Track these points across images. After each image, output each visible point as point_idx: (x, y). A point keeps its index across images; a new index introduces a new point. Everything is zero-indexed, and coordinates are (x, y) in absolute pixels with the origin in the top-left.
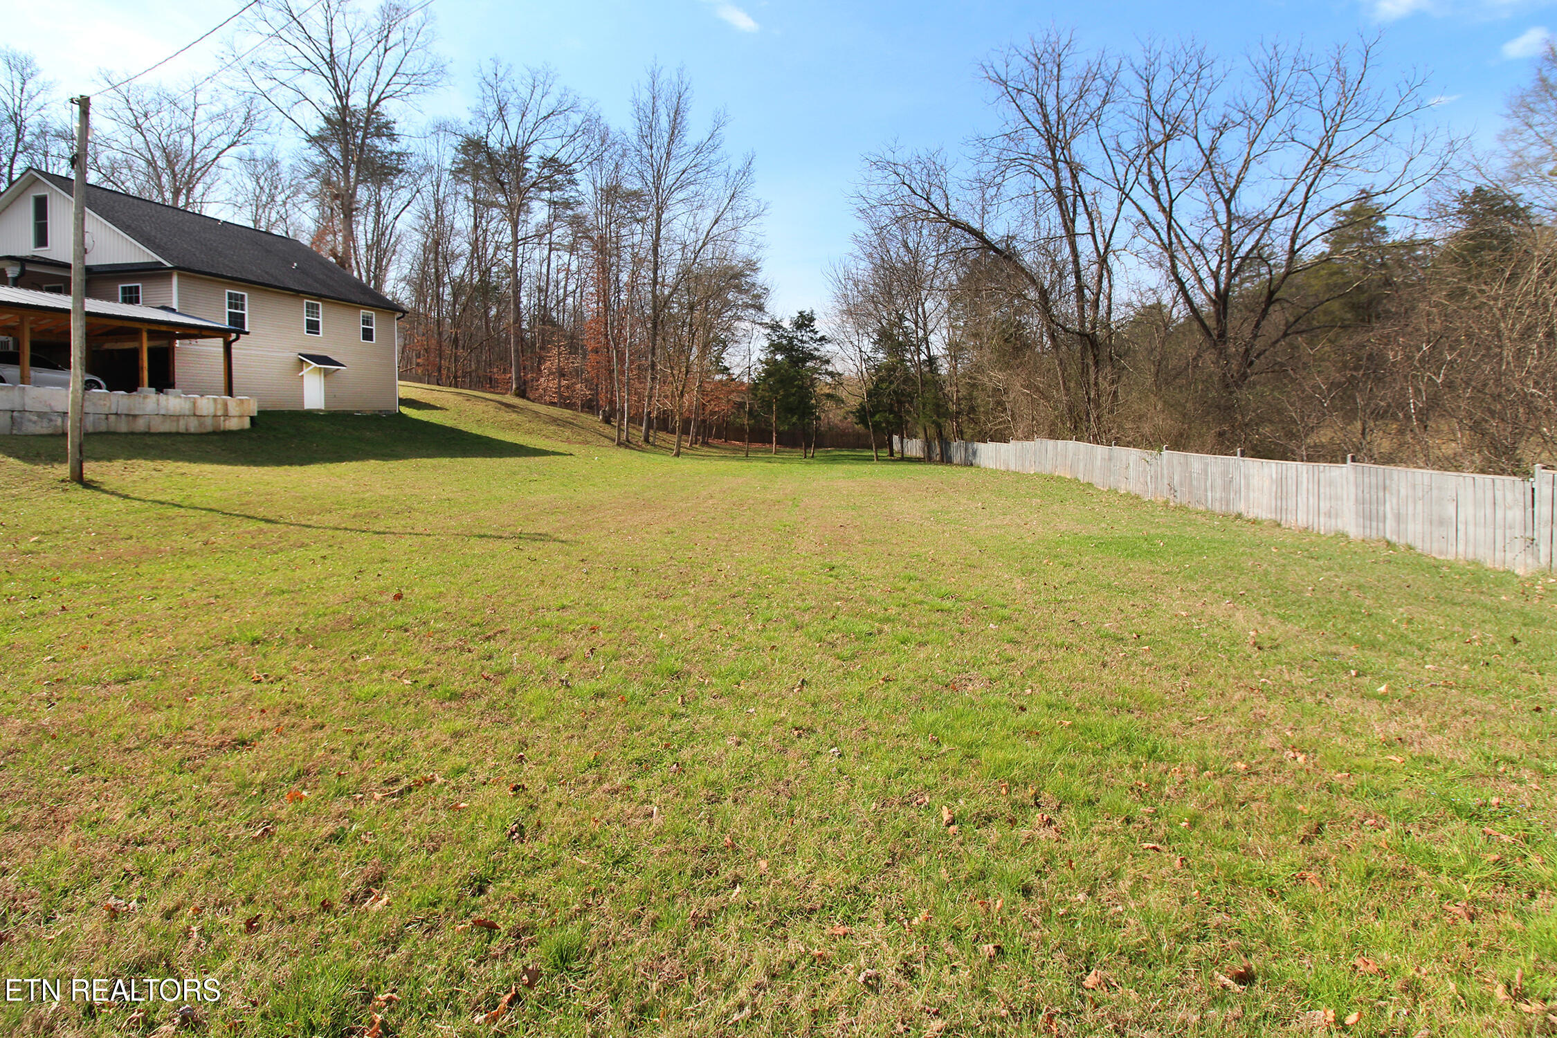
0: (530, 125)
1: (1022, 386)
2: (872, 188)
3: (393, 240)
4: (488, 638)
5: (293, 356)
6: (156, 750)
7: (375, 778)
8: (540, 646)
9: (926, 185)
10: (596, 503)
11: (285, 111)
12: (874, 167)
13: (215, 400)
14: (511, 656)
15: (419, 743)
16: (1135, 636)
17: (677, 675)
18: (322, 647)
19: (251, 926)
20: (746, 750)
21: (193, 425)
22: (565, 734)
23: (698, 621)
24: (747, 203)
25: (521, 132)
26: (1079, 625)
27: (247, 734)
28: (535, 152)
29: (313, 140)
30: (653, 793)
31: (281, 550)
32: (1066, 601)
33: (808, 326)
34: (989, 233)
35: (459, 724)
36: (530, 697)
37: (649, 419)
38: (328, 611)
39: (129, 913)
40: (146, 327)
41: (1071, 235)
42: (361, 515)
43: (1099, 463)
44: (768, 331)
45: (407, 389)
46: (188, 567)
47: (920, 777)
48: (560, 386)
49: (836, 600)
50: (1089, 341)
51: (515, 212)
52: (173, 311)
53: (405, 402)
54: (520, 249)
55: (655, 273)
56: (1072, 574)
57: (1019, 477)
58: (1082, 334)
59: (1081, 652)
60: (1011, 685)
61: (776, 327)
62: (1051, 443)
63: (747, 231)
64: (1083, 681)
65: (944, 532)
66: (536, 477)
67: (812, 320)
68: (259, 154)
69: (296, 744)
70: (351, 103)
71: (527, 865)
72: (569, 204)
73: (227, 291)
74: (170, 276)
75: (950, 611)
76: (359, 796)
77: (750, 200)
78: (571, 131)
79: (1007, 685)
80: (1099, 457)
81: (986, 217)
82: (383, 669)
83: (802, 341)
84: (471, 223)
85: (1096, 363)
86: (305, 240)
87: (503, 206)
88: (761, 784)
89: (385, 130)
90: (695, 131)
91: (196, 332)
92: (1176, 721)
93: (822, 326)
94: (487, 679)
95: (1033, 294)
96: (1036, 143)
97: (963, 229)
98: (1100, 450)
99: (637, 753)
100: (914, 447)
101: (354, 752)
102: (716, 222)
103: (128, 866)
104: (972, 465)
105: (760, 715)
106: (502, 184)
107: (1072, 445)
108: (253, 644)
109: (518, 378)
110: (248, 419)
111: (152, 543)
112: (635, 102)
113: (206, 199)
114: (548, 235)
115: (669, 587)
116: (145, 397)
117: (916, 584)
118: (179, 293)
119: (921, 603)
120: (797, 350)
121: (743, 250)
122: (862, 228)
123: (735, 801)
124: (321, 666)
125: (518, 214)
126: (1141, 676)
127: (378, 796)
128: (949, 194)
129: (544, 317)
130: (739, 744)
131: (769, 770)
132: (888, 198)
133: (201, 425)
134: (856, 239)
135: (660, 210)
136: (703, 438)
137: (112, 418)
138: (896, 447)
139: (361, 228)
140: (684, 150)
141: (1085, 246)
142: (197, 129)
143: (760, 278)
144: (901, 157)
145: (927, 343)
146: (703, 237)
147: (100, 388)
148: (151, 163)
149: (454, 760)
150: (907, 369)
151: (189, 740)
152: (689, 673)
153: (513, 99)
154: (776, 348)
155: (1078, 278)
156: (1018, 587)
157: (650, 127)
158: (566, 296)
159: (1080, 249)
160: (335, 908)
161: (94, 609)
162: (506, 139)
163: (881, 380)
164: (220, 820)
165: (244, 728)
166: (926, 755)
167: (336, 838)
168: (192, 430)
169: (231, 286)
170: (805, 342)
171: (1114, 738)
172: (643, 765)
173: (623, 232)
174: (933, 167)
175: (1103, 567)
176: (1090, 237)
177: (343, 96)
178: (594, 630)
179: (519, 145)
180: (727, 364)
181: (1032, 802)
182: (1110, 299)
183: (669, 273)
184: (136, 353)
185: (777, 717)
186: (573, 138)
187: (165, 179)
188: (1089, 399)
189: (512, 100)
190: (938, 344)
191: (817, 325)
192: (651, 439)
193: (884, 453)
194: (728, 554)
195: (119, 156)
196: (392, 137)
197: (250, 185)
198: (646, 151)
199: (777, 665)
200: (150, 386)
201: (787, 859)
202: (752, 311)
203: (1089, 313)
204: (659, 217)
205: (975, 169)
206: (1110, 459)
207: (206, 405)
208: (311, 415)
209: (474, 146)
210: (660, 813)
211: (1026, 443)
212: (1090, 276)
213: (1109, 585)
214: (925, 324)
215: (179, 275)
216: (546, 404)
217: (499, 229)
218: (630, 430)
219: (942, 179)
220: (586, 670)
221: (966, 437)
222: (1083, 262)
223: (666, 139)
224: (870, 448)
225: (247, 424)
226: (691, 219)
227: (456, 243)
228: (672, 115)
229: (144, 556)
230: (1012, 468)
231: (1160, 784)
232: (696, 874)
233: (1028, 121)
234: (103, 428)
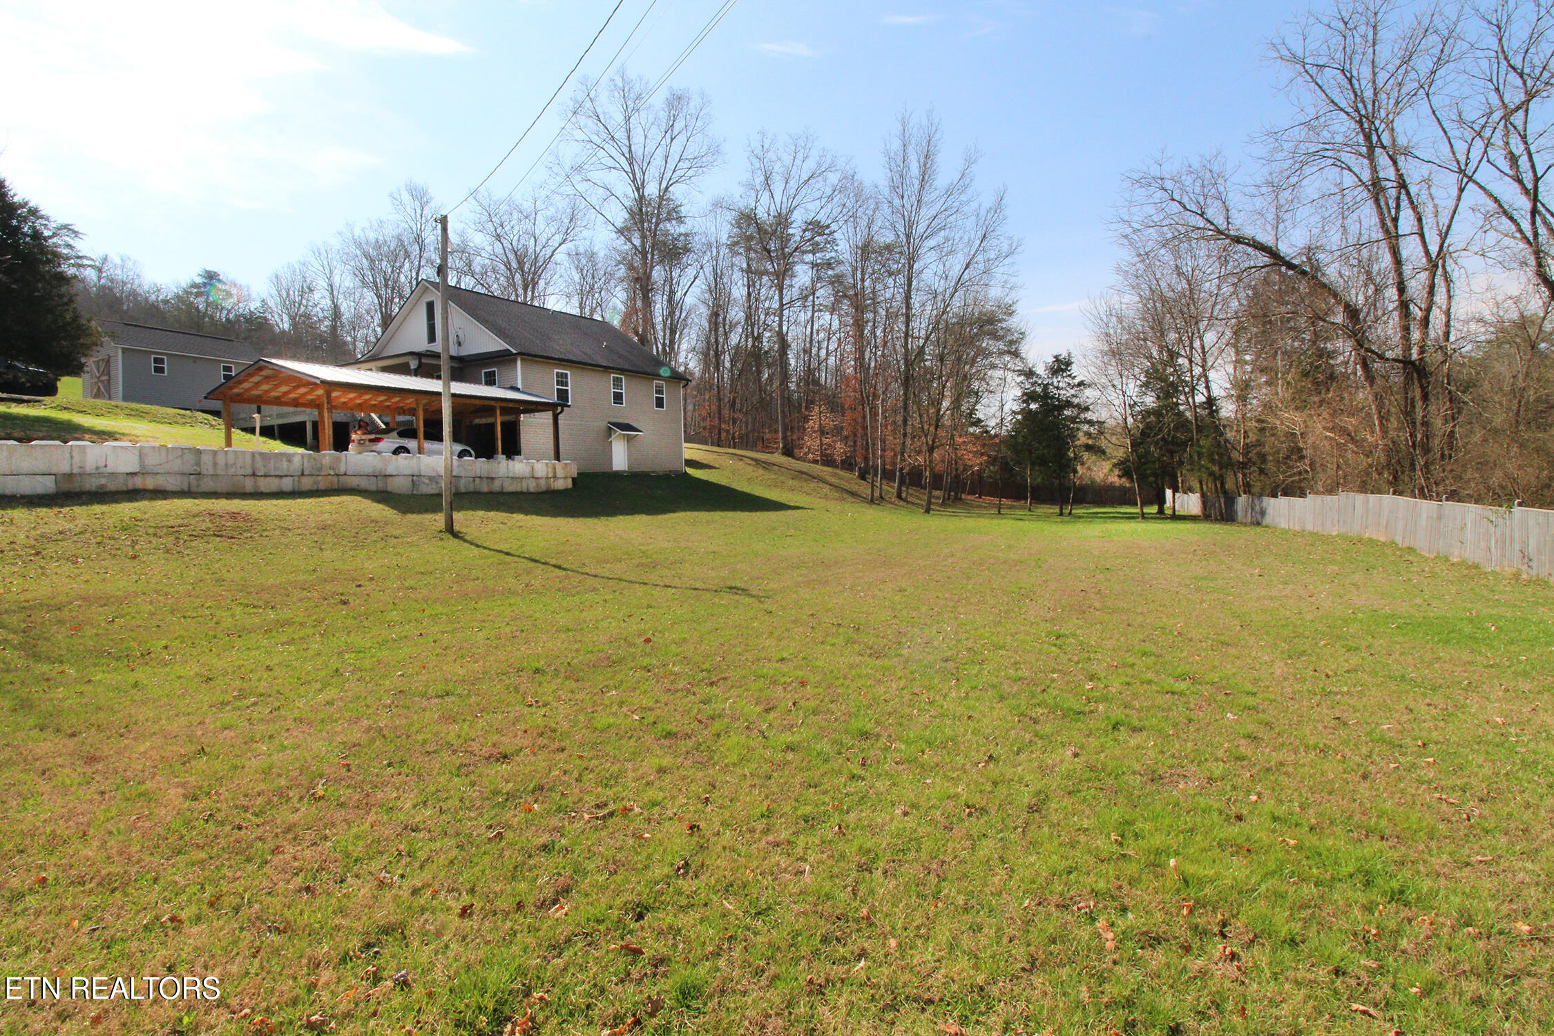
0: (793, 191)
1: (1324, 428)
2: (1133, 210)
3: (684, 315)
4: (712, 684)
5: (602, 424)
6: (445, 755)
7: (590, 800)
8: (752, 696)
9: (1201, 199)
10: (841, 559)
11: (597, 208)
12: (1136, 186)
13: (547, 464)
14: (725, 701)
15: (631, 774)
16: (1420, 743)
17: (865, 736)
18: (583, 680)
19: (465, 912)
20: (910, 822)
21: (532, 486)
22: (749, 782)
23: (902, 683)
24: (998, 243)
25: (785, 200)
26: (1345, 724)
27: (509, 750)
28: (799, 218)
29: (621, 231)
30: (809, 852)
31: (578, 593)
32: (1336, 694)
33: (1063, 371)
34: (1284, 249)
35: (666, 761)
36: (729, 743)
37: (902, 475)
38: (596, 649)
39: (391, 885)
40: (498, 405)
41: (1393, 239)
42: (643, 565)
43: (1423, 523)
44: (1022, 378)
45: (691, 451)
46: (510, 605)
47: (1089, 880)
48: (821, 444)
49: (1053, 672)
50: (1415, 371)
51: (782, 276)
52: (517, 390)
53: (691, 463)
54: (786, 312)
55: (907, 326)
56: (1354, 660)
57: (1319, 538)
58: (1406, 362)
59: (1339, 757)
60: (1234, 788)
61: (1030, 374)
62: (1360, 498)
63: (999, 272)
64: (1330, 793)
65: (1202, 601)
66: (792, 532)
67: (1068, 364)
68: (582, 250)
69: (541, 762)
70: (646, 194)
71: (683, 901)
72: (830, 264)
73: (556, 371)
74: (515, 360)
75: (1181, 694)
76: (573, 814)
77: (1002, 238)
78: (829, 191)
79: (1229, 788)
80: (1424, 516)
81: (1281, 227)
82: (621, 704)
83: (1058, 388)
84: (745, 292)
85: (1425, 397)
86: (616, 322)
87: (771, 273)
88: (916, 860)
89: (675, 215)
90: (945, 173)
91: (533, 407)
92: (1445, 857)
93: (1079, 371)
94: (700, 721)
95: (1339, 318)
96: (1343, 128)
97: (1248, 244)
98: (1426, 507)
99: (807, 810)
100: (1191, 503)
101: (580, 775)
102: (967, 266)
103: (402, 847)
104: (1258, 524)
105: (937, 786)
106: (769, 252)
107: (1388, 500)
108: (535, 673)
109: (785, 438)
110: (570, 481)
111: (490, 584)
112: (887, 153)
113: (548, 292)
114: (811, 297)
115: (885, 646)
116: (499, 463)
117: (1150, 661)
118: (522, 374)
119: (1150, 682)
120: (1053, 397)
121: (995, 292)
122: (1126, 255)
123: (885, 872)
124: (577, 697)
125: (784, 279)
126: (1413, 795)
127: (587, 816)
128: (1230, 204)
129: (810, 377)
130: (906, 814)
131: (927, 845)
132: (1155, 218)
133: (538, 485)
134: (1119, 269)
135: (912, 259)
136: (956, 494)
137: (477, 480)
138: (1169, 503)
139: (658, 306)
140: (933, 196)
141: (1411, 249)
142: (537, 232)
143: (1013, 322)
144: (1168, 170)
145: (1207, 382)
146: (952, 284)
147: (471, 456)
148: (508, 265)
149: (651, 794)
150: (1180, 414)
151: (469, 749)
152: (878, 736)
153: (777, 167)
154: (1029, 397)
155: (1401, 289)
156: (1278, 672)
157: (901, 176)
158: (828, 354)
159: (1404, 254)
160: (527, 909)
161: (439, 636)
162: (772, 208)
163: (1149, 426)
164: (470, 819)
165: (508, 743)
166: (1104, 855)
167: (545, 848)
168: (532, 490)
169: (559, 366)
170: (1062, 389)
171: (1351, 869)
172: (810, 822)
173: (879, 287)
174: (1208, 175)
175: (1401, 654)
176: (1417, 238)
177: (639, 188)
178: (803, 684)
179: (784, 212)
180: (982, 417)
181: (1216, 929)
182: (1448, 313)
183: (920, 327)
184: (493, 425)
185: (952, 791)
186: (830, 198)
187: (518, 276)
188: (1414, 443)
189: (776, 169)
190: (1220, 381)
191: (1074, 369)
192: (904, 495)
193: (1154, 509)
194: (952, 615)
195: (487, 261)
196: (680, 220)
197: (577, 277)
198: (897, 202)
199: (969, 736)
200: (503, 454)
201: (919, 942)
202: (1007, 358)
203: (1416, 335)
204: (911, 267)
205: (1265, 171)
206: (1439, 518)
207: (542, 468)
208: (618, 475)
209: (747, 218)
210: (812, 872)
211: (1328, 498)
212: (1416, 285)
213: (1403, 676)
214: (1204, 360)
215: (522, 360)
216: (809, 462)
217: (768, 295)
218: (884, 487)
219: (1221, 189)
220: (785, 722)
221: (1254, 490)
222: (1407, 270)
223: (917, 186)
224: (1133, 503)
225: (569, 484)
226: (941, 267)
227: (734, 313)
228: (922, 161)
229: (484, 594)
230: (1309, 527)
231: (1398, 933)
232: (825, 940)
233: (1333, 102)
234: (471, 488)
